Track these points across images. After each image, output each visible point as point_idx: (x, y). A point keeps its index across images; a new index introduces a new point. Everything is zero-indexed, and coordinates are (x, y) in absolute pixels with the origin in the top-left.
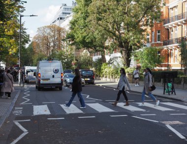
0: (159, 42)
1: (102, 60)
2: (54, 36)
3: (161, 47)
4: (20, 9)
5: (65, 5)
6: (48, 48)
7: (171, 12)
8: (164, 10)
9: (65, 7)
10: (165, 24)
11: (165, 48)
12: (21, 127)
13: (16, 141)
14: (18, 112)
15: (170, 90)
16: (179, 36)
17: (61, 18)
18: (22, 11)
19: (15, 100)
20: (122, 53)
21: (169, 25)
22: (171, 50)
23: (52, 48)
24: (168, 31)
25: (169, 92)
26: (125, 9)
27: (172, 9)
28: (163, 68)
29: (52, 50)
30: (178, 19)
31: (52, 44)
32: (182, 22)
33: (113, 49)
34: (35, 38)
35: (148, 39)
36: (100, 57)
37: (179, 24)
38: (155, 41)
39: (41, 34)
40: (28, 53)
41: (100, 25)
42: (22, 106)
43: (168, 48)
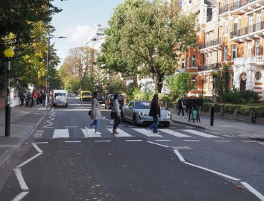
0: (194, 68)
1: (134, 85)
2: (87, 58)
3: (195, 73)
4: (51, 29)
5: (100, 25)
6: (80, 71)
7: (207, 36)
8: (199, 34)
9: (100, 27)
10: (200, 48)
11: (200, 73)
12: (37, 148)
13: (29, 160)
14: (39, 134)
15: (195, 117)
16: (214, 62)
17: (95, 40)
18: (53, 31)
19: (38, 123)
20: (153, 78)
21: (204, 50)
22: (206, 76)
23: (84, 71)
24: (203, 57)
25: (193, 119)
26: (157, 34)
27: (208, 33)
28: (197, 95)
29: (85, 73)
30: (214, 44)
31: (84, 67)
32: (217, 48)
33: (144, 74)
34: (66, 59)
35: (183, 64)
36: (132, 81)
37: (215, 49)
38: (190, 66)
39: (73, 56)
40: (59, 75)
41: (131, 49)
42: (44, 129)
43: (202, 74)
